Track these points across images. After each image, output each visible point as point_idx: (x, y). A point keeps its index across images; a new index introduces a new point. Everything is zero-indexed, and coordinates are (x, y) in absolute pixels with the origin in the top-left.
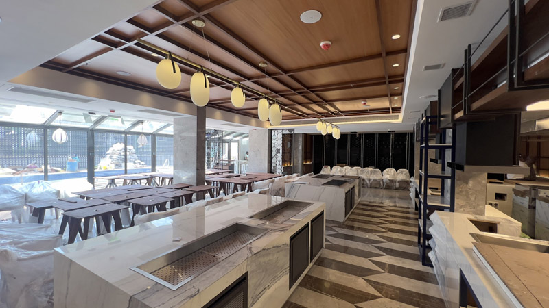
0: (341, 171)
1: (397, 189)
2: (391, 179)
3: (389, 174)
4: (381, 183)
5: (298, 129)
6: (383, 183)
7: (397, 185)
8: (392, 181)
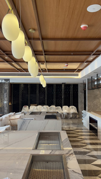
0: (37, 109)
1: (71, 118)
2: (68, 112)
3: (66, 110)
4: (62, 115)
5: (12, 79)
6: (64, 115)
7: (71, 116)
8: (68, 114)
